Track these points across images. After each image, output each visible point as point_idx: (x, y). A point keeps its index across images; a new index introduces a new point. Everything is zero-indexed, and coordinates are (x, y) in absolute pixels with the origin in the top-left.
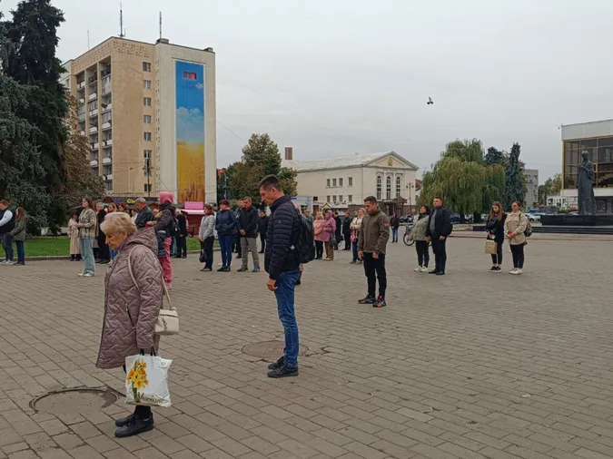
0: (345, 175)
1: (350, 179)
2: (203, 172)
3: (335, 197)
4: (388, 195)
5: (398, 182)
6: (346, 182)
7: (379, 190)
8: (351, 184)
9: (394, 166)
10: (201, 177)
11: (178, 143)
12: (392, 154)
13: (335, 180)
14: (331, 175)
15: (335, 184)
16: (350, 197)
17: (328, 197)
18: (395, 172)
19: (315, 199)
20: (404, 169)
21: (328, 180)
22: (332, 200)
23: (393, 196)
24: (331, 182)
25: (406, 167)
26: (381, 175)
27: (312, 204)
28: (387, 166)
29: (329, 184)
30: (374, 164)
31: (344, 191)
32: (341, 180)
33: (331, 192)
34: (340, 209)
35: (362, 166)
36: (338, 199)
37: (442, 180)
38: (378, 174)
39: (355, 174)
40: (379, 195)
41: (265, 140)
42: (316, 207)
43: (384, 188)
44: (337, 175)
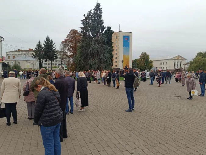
0: (165, 62)
1: (166, 63)
2: (129, 62)
3: (162, 67)
4: (177, 67)
5: (180, 63)
9: (179, 59)
10: (128, 63)
11: (123, 55)
12: (179, 56)
13: (162, 63)
14: (161, 62)
15: (162, 64)
16: (166, 67)
17: (160, 67)
18: (179, 61)
19: (157, 68)
21: (160, 63)
22: (161, 68)
23: (179, 67)
24: (161, 63)
25: (183, 59)
27: (156, 69)
28: (177, 59)
29: (160, 64)
30: (174, 59)
31: (165, 66)
32: (164, 63)
33: (161, 66)
35: (170, 59)
37: (196, 63)
38: (175, 61)
39: (168, 61)
40: (175, 67)
41: (145, 54)
42: (157, 70)
43: (176, 65)
44: (163, 62)
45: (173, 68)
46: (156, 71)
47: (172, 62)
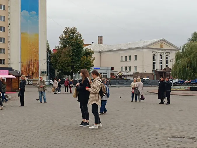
0: (132, 54)
1: (136, 56)
2: (38, 51)
3: (126, 67)
4: (161, 66)
5: (167, 58)
6: (133, 58)
7: (154, 63)
8: (136, 59)
9: (164, 48)
10: (37, 55)
11: (22, 33)
12: (163, 40)
13: (126, 57)
14: (124, 54)
15: (126, 59)
16: (136, 67)
17: (122, 67)
18: (165, 52)
19: (112, 69)
20: (171, 50)
21: (122, 57)
22: (124, 70)
23: (164, 67)
24: (124, 58)
25: (173, 48)
26: (155, 53)
27: (110, 72)
28: (159, 47)
29: (122, 59)
30: (151, 47)
31: (132, 63)
32: (130, 56)
33: (124, 64)
34: (129, 75)
35: (143, 48)
36: (128, 68)
38: (154, 53)
39: (138, 53)
40: (154, 67)
41: (73, 31)
42: (112, 74)
43: (158, 62)
44: (127, 54)
45: (150, 70)
46: (109, 76)
47: (148, 55)
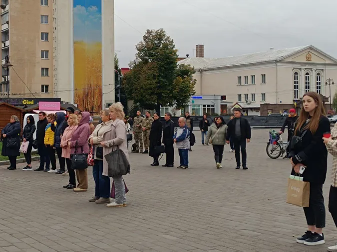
0: (258, 72)
1: (264, 76)
2: (100, 71)
3: (246, 95)
5: (318, 78)
6: (258, 79)
7: (296, 87)
8: (264, 80)
9: (313, 61)
10: (99, 78)
11: (74, 43)
12: (311, 48)
13: (246, 77)
14: (243, 72)
15: (246, 82)
16: (264, 95)
17: (240, 96)
18: (314, 68)
19: (223, 98)
20: (325, 65)
21: (240, 78)
22: (243, 98)
24: (243, 80)
25: (328, 62)
26: (298, 71)
27: (219, 103)
28: (305, 61)
29: (240, 82)
30: (290, 60)
31: (257, 89)
32: (253, 77)
33: (243, 91)
34: (252, 109)
35: (276, 62)
36: (250, 97)
38: (295, 71)
39: (267, 70)
40: (296, 93)
41: (160, 36)
42: (223, 107)
43: (302, 85)
44: (249, 72)
45: (289, 100)
46: (218, 111)
47: (286, 74)
